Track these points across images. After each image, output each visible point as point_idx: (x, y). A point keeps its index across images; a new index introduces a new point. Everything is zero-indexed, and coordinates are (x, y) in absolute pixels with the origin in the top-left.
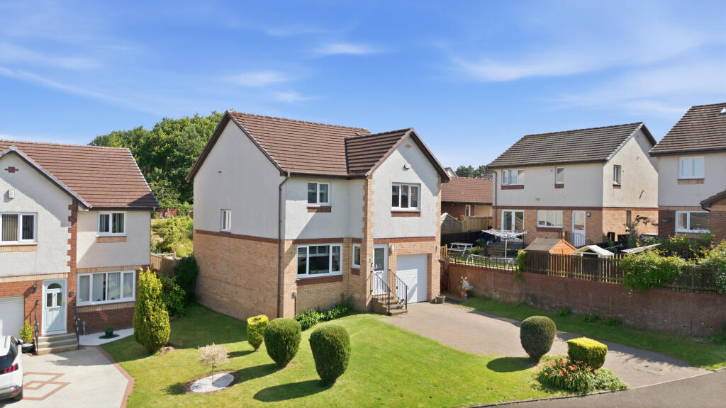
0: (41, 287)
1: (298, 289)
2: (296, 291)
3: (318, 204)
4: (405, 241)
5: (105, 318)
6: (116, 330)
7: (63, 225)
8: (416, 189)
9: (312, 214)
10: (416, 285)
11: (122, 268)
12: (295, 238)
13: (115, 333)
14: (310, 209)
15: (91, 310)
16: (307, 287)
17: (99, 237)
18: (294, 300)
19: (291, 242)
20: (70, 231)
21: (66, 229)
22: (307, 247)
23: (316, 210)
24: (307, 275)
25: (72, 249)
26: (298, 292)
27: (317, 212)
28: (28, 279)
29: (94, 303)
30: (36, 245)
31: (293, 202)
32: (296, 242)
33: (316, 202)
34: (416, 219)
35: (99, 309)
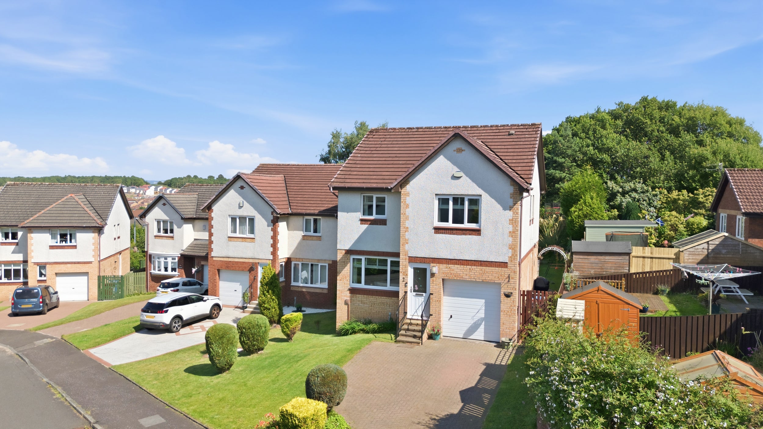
0: (257, 268)
1: (351, 297)
2: (349, 299)
3: (374, 217)
4: (454, 264)
5: (308, 297)
6: (304, 307)
7: (268, 226)
8: (475, 202)
9: (365, 226)
10: (482, 320)
11: (319, 261)
12: (347, 248)
13: (303, 309)
14: (363, 221)
15: (299, 289)
16: (360, 297)
17: (303, 236)
18: (347, 306)
19: (344, 252)
20: (272, 230)
21: (270, 228)
22: (363, 258)
23: (369, 223)
24: (362, 286)
25: (273, 243)
26: (351, 299)
27: (370, 224)
28: (251, 261)
29: (301, 285)
30: (254, 238)
31: (346, 214)
32: (349, 252)
33: (372, 215)
34: (474, 238)
35: (304, 290)
